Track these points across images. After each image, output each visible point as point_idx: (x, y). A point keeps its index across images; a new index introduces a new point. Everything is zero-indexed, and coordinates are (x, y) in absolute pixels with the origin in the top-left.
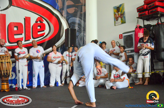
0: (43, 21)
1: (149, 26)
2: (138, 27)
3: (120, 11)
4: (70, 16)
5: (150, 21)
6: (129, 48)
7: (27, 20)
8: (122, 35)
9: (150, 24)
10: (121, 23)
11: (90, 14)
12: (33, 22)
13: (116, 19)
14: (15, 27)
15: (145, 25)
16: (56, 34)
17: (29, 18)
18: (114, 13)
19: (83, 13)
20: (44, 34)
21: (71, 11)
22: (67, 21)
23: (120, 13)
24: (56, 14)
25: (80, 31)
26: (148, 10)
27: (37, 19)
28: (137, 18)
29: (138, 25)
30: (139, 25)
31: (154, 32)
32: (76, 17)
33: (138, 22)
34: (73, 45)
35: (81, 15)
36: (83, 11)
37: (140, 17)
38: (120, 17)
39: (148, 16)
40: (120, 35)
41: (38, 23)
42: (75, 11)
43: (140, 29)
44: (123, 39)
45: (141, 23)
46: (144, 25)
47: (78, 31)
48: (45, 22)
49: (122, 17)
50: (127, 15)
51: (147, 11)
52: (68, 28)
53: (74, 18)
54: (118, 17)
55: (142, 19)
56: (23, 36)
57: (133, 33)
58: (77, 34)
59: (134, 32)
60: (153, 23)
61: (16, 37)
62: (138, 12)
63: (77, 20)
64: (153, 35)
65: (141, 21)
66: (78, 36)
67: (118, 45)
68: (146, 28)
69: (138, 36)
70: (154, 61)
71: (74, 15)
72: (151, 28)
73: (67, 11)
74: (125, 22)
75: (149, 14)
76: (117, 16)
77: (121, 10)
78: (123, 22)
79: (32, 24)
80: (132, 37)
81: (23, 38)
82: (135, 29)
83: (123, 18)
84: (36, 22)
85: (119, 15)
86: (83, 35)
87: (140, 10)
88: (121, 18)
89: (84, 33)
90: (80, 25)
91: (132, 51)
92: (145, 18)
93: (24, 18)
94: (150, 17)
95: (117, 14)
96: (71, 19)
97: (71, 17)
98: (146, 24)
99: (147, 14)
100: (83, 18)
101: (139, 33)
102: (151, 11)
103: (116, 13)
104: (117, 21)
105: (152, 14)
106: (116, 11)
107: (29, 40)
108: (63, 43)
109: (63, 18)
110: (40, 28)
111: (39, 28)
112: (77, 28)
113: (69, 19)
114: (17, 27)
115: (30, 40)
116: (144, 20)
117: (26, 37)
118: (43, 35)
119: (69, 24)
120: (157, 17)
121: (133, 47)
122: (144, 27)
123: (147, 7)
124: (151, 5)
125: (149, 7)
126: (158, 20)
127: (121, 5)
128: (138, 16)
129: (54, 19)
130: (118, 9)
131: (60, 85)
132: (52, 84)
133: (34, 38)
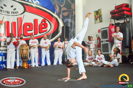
3: (99, 14)
4: (65, 18)
5: (119, 20)
6: (105, 39)
7: (36, 21)
8: (100, 30)
9: (119, 23)
10: (99, 22)
11: (78, 16)
12: (39, 22)
13: (96, 19)
14: (28, 26)
16: (55, 30)
18: (95, 15)
19: (73, 15)
20: (47, 30)
21: (66, 14)
22: (63, 21)
23: (98, 15)
24: (55, 16)
25: (71, 28)
26: (118, 13)
27: (42, 20)
28: (110, 18)
29: (111, 23)
31: (122, 28)
33: (111, 21)
34: (67, 37)
35: (72, 17)
36: (73, 14)
37: (113, 18)
38: (99, 18)
39: (118, 17)
40: (99, 30)
42: (68, 14)
43: (112, 26)
44: (101, 33)
45: (113, 22)
46: (115, 23)
47: (70, 28)
48: (47, 22)
49: (100, 18)
50: (103, 17)
52: (64, 25)
53: (67, 19)
54: (97, 18)
55: (114, 19)
56: (33, 31)
57: (108, 29)
58: (70, 29)
59: (108, 28)
60: (122, 21)
61: (28, 32)
63: (70, 20)
65: (113, 20)
66: (70, 31)
67: (98, 37)
68: (116, 25)
69: (111, 31)
71: (68, 17)
72: (120, 25)
73: (62, 14)
74: (102, 22)
76: (97, 17)
78: (101, 21)
79: (39, 24)
80: (107, 32)
81: (33, 33)
82: (109, 26)
83: (101, 19)
84: (42, 22)
86: (73, 30)
87: (112, 13)
88: (100, 19)
89: (74, 29)
90: (71, 23)
91: (107, 41)
93: (34, 20)
94: (119, 17)
95: (97, 16)
99: (117, 16)
100: (73, 19)
101: (112, 29)
102: (120, 13)
103: (96, 15)
104: (96, 20)
105: (121, 16)
108: (60, 36)
109: (60, 19)
111: (43, 26)
112: (69, 26)
113: (64, 19)
114: (29, 26)
116: (115, 19)
117: (35, 32)
119: (64, 23)
120: (124, 18)
121: (108, 38)
122: (115, 25)
123: (117, 11)
124: (120, 9)
125: (119, 11)
126: (125, 19)
127: (99, 10)
128: (111, 17)
129: (54, 20)
130: (97, 12)
131: (60, 64)
132: (55, 63)
133: (40, 33)
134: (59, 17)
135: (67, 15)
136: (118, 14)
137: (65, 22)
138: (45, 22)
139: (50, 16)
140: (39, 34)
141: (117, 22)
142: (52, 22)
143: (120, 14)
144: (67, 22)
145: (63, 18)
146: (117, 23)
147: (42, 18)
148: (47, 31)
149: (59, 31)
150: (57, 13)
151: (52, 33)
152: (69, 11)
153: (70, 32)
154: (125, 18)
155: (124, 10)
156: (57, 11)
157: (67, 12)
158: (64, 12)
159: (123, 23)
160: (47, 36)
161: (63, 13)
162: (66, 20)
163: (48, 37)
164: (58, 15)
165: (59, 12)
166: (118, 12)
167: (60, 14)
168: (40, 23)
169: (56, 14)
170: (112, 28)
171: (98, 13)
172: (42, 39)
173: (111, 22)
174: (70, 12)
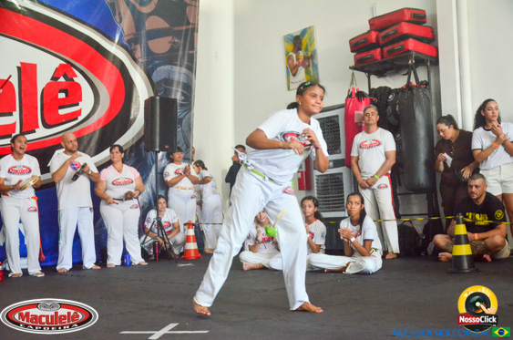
0: (76, 76)
1: (386, 91)
2: (353, 96)
3: (303, 47)
4: (157, 62)
5: (388, 78)
7: (27, 72)
9: (386, 88)
11: (216, 56)
12: (43, 80)
13: (292, 70)
15: (373, 89)
16: (116, 113)
17: (34, 67)
18: (287, 53)
20: (79, 113)
21: (161, 46)
23: (301, 53)
24: (117, 55)
25: (186, 105)
26: (382, 47)
27: (57, 69)
28: (350, 68)
29: (353, 89)
30: (356, 88)
31: (397, 109)
32: (176, 65)
34: (167, 147)
37: (360, 66)
38: (303, 64)
39: (381, 63)
41: (60, 80)
42: (172, 48)
43: (360, 100)
45: (363, 83)
46: (371, 90)
47: (182, 105)
48: (79, 79)
49: (309, 66)
50: (321, 61)
51: (379, 49)
52: (153, 95)
53: (167, 67)
54: (297, 66)
55: (365, 72)
56: (15, 118)
57: (340, 113)
58: (179, 113)
59: (343, 110)
60: (396, 82)
62: (352, 51)
63: (179, 73)
64: (397, 116)
65: (362, 76)
66: (181, 120)
68: (375, 96)
69: (356, 121)
70: (398, 191)
71: (170, 58)
72: (390, 97)
73: (147, 47)
75: (382, 57)
76: (295, 62)
77: (307, 46)
79: (41, 85)
80: (338, 124)
81: (14, 125)
82: (346, 100)
83: (311, 68)
84: (55, 78)
85: (301, 61)
87: (358, 46)
88: (307, 68)
91: (337, 164)
92: (374, 69)
93: (18, 68)
94: (388, 66)
95: (294, 56)
96: (160, 71)
97: (160, 65)
98: (376, 87)
99: (379, 58)
102: (389, 48)
103: (291, 53)
104: (294, 75)
105: (394, 59)
106: (291, 47)
107: (35, 132)
109: (139, 68)
110: (66, 96)
111: (62, 96)
112: (178, 95)
113: (153, 69)
115: (36, 130)
116: (369, 73)
117: (24, 122)
118: (74, 116)
120: (407, 66)
121: (340, 153)
122: (370, 95)
123: (377, 38)
124: (390, 31)
125: (385, 37)
126: (409, 74)
127: (304, 32)
128: (353, 64)
129: (110, 71)
130: (297, 42)
131: (137, 263)
132: (114, 259)
133: (47, 126)
134: (135, 59)
135: (166, 50)
136: (382, 52)
137: (160, 82)
138: (70, 79)
139: (93, 51)
140: (41, 132)
141: (377, 83)
142: (101, 79)
143: (391, 52)
144: (168, 81)
145: (148, 63)
146: (380, 88)
147: (57, 62)
148: (80, 118)
149: (132, 117)
150: (125, 39)
151: (101, 126)
152: (178, 34)
153: (181, 123)
154: (409, 69)
155: (405, 37)
156: (126, 32)
157: (170, 38)
158: (154, 34)
159: (402, 90)
160: (79, 140)
161: (150, 43)
162: (161, 72)
163: (85, 142)
164: (129, 48)
165: (131, 37)
166: (381, 42)
167: (138, 46)
168: (49, 81)
169: (118, 43)
170: (358, 110)
171: (301, 43)
172: (57, 152)
173: (352, 83)
174: (180, 39)
